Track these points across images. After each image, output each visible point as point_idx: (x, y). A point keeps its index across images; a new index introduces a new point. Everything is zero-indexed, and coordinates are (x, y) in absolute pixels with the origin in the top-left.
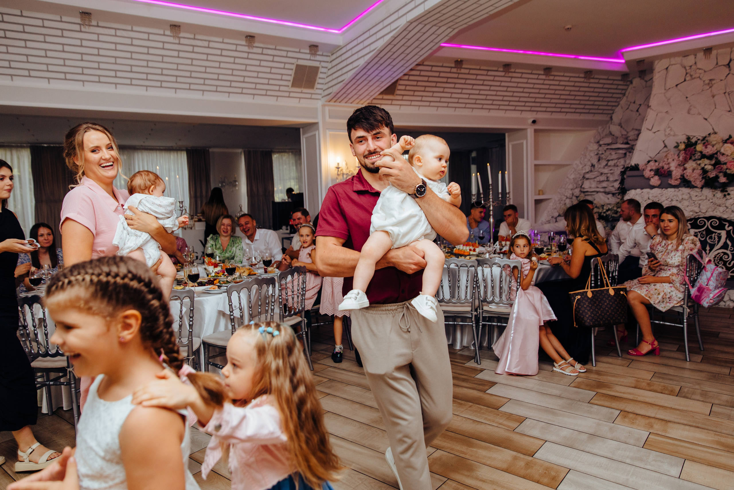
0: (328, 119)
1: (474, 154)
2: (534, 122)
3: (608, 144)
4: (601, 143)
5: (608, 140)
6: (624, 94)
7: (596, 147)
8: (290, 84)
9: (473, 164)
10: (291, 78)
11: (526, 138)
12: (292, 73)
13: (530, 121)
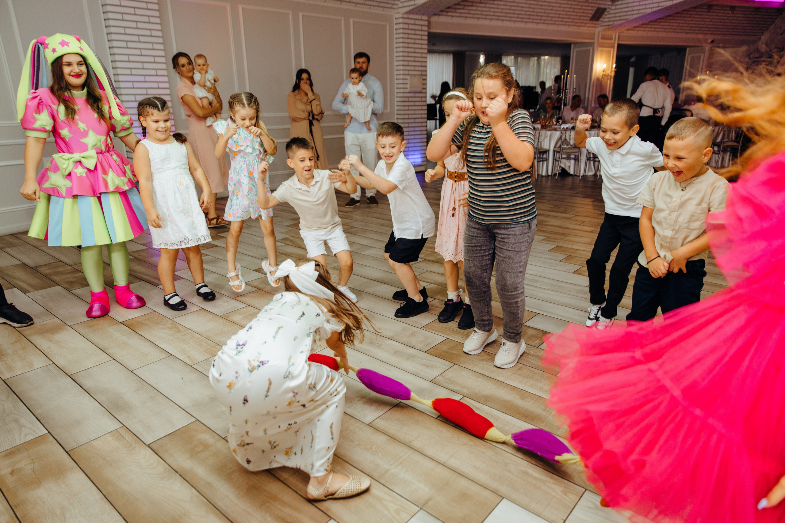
0: (600, 41)
1: (633, 60)
2: (712, 42)
3: (756, 58)
4: (751, 56)
5: (757, 55)
6: (774, 22)
7: (746, 60)
8: (589, 19)
9: (632, 66)
10: (591, 15)
11: (704, 52)
12: (593, 12)
13: (710, 41)
